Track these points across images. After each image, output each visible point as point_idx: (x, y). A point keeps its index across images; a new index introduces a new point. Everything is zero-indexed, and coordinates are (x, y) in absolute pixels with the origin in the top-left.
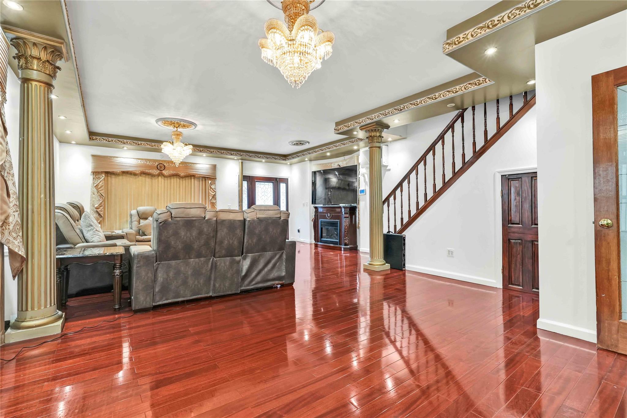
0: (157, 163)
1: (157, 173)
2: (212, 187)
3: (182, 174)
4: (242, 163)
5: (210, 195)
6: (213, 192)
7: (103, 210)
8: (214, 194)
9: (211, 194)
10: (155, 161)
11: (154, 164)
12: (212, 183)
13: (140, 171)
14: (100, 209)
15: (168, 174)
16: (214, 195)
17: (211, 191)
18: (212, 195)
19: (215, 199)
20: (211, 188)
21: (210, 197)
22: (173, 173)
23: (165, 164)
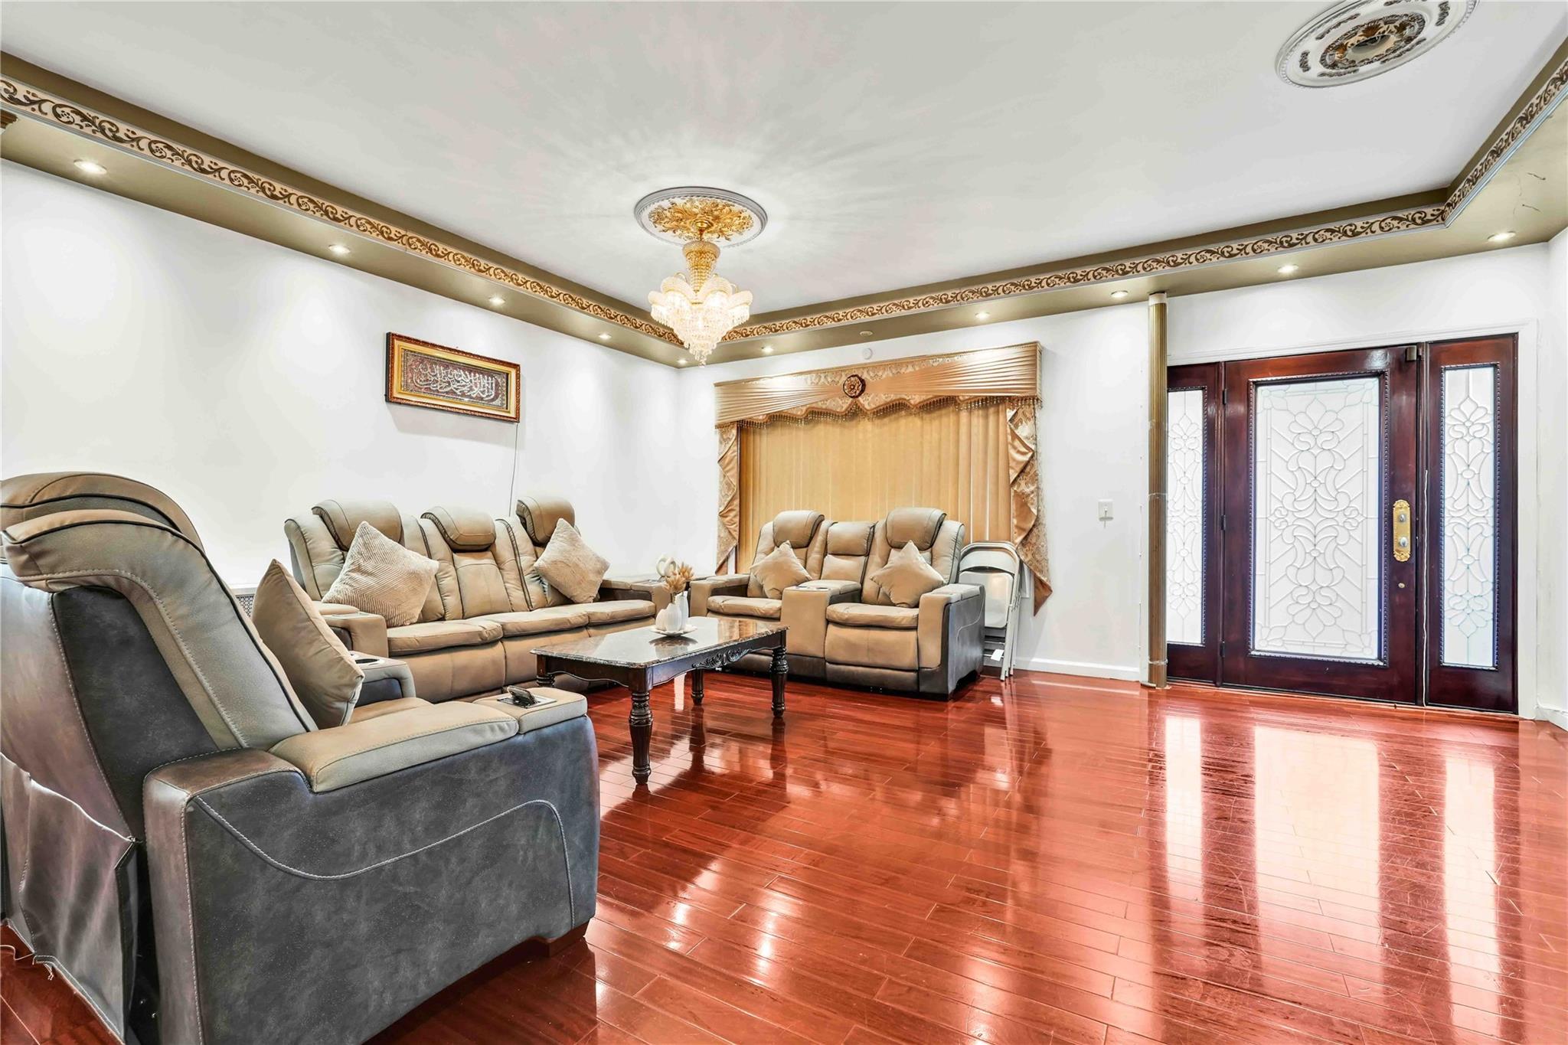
0: (844, 376)
1: (845, 406)
2: (1018, 432)
3: (916, 399)
4: (1162, 308)
5: (1012, 464)
6: (1024, 454)
7: (737, 520)
8: (1026, 458)
9: (1014, 460)
10: (839, 371)
11: (837, 379)
12: (1020, 415)
13: (804, 409)
14: (728, 519)
15: (873, 406)
16: (1028, 463)
17: (1014, 448)
18: (1018, 462)
19: (1035, 479)
20: (1015, 436)
21: (1011, 471)
22: (889, 400)
23: (865, 376)
